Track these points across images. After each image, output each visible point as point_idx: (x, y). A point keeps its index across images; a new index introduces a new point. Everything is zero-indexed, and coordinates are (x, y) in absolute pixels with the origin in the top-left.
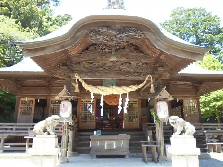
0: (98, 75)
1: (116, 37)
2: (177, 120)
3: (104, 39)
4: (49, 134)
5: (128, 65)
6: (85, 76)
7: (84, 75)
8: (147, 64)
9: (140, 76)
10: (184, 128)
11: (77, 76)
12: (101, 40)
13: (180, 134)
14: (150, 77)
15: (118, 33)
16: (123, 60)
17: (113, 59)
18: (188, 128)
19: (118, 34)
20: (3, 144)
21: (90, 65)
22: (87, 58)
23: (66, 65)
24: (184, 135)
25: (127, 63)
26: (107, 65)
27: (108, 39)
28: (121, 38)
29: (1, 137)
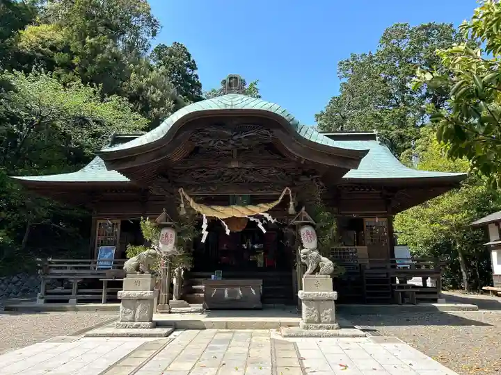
0: (212, 189)
1: (232, 139)
3: (215, 143)
4: (143, 273)
5: (256, 173)
6: (194, 191)
7: (193, 189)
8: (284, 171)
9: (274, 189)
10: (318, 265)
11: (182, 192)
12: (211, 144)
14: (287, 191)
15: (235, 133)
16: (249, 166)
17: (234, 165)
18: (323, 265)
19: (235, 135)
20: (77, 291)
21: (201, 175)
22: (196, 166)
23: (166, 177)
25: (254, 170)
26: (226, 174)
27: (222, 143)
28: (240, 140)
29: (72, 281)
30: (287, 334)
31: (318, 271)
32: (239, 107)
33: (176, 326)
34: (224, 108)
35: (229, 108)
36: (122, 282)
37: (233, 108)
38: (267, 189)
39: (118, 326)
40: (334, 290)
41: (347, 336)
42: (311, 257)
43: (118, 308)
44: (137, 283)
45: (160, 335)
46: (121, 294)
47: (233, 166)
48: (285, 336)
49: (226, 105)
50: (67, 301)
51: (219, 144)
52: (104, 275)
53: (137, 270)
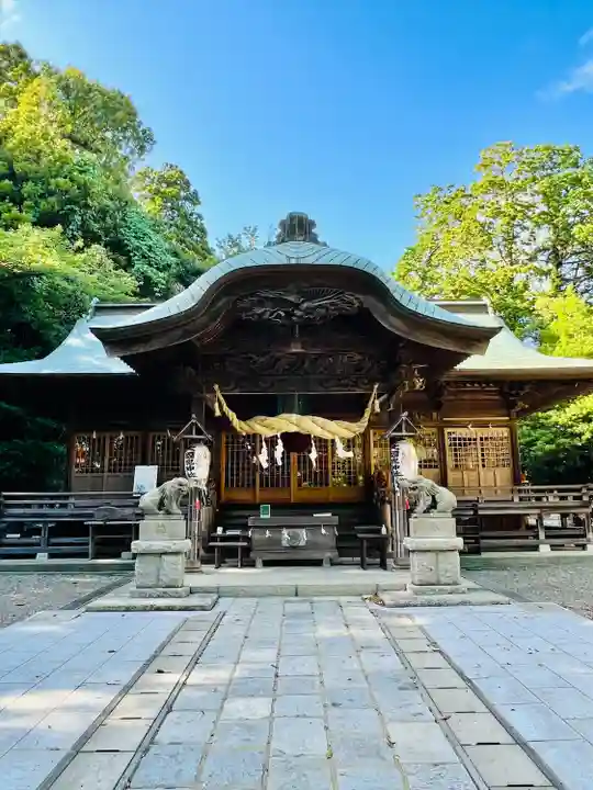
0: (263, 385)
1: (298, 309)
2: (422, 484)
3: (272, 314)
4: (168, 513)
6: (234, 389)
9: (356, 385)
10: (433, 497)
12: (266, 316)
13: (427, 511)
15: (302, 299)
17: (296, 349)
18: (442, 499)
19: (303, 302)
20: (48, 540)
24: (434, 513)
26: (282, 362)
27: (283, 314)
28: (308, 311)
29: (41, 525)
30: (392, 602)
31: (435, 508)
32: (310, 261)
33: (220, 593)
34: (285, 262)
35: (293, 262)
36: (137, 526)
37: (302, 261)
38: (347, 386)
39: (133, 596)
40: (458, 535)
41: (482, 604)
42: (424, 486)
43: (131, 567)
45: (203, 608)
46: (136, 546)
47: (294, 350)
49: (289, 258)
50: (33, 556)
51: (279, 316)
52: (91, 516)
53: (160, 509)
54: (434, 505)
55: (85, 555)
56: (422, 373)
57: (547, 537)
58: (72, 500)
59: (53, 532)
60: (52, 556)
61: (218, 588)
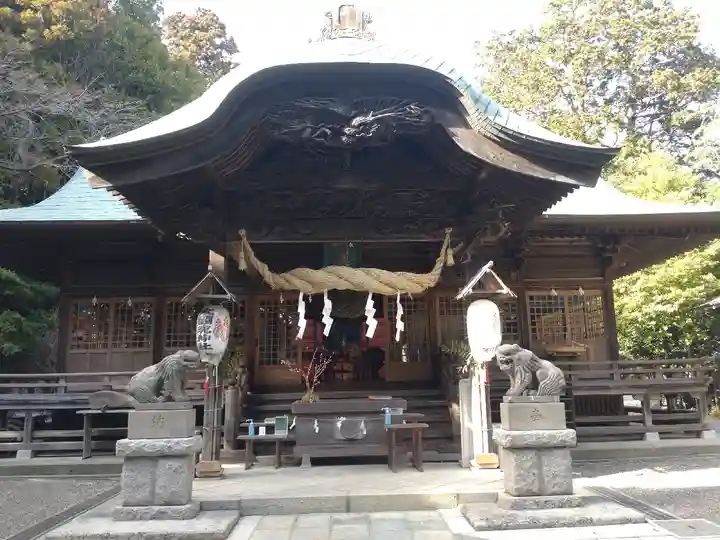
0: (303, 231)
1: (349, 125)
2: (516, 356)
3: (314, 130)
4: (170, 399)
6: (267, 235)
9: (423, 230)
12: (306, 134)
13: (525, 393)
16: (374, 186)
17: (345, 184)
18: (545, 376)
19: (354, 116)
20: (32, 434)
23: (211, 205)
24: (534, 396)
27: (328, 132)
29: (23, 415)
30: (484, 524)
31: (536, 389)
33: (242, 509)
38: (409, 231)
40: (568, 426)
42: (519, 359)
44: (156, 420)
45: (213, 537)
46: (122, 446)
47: (344, 186)
48: (480, 529)
50: (13, 454)
51: (324, 135)
52: (86, 402)
53: (159, 394)
54: (534, 384)
55: (77, 452)
56: (508, 216)
57: (655, 422)
58: (62, 383)
59: (39, 424)
60: (37, 453)
61: (239, 502)
